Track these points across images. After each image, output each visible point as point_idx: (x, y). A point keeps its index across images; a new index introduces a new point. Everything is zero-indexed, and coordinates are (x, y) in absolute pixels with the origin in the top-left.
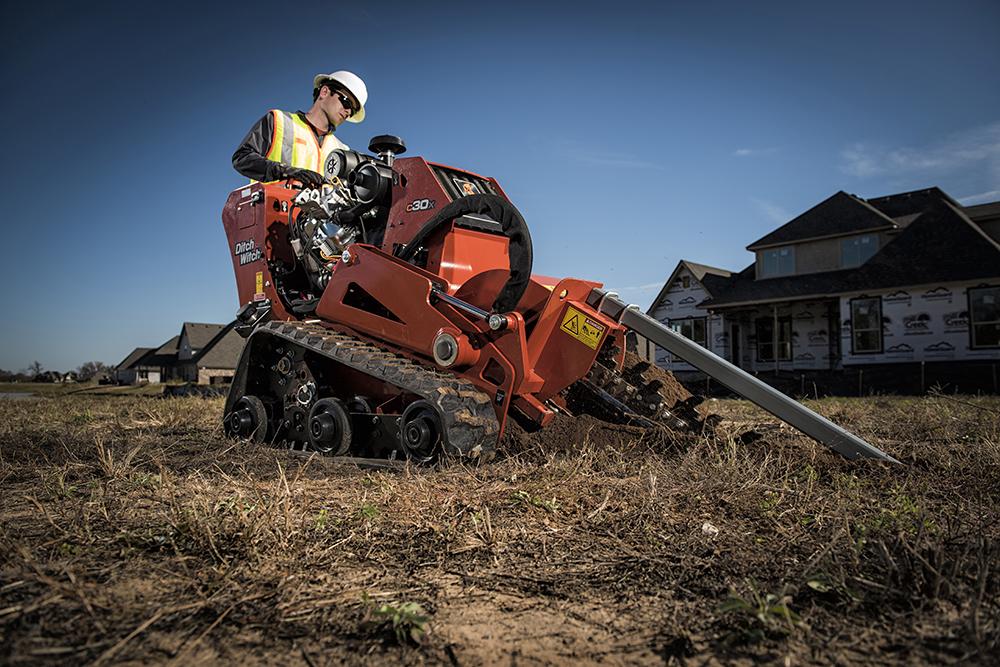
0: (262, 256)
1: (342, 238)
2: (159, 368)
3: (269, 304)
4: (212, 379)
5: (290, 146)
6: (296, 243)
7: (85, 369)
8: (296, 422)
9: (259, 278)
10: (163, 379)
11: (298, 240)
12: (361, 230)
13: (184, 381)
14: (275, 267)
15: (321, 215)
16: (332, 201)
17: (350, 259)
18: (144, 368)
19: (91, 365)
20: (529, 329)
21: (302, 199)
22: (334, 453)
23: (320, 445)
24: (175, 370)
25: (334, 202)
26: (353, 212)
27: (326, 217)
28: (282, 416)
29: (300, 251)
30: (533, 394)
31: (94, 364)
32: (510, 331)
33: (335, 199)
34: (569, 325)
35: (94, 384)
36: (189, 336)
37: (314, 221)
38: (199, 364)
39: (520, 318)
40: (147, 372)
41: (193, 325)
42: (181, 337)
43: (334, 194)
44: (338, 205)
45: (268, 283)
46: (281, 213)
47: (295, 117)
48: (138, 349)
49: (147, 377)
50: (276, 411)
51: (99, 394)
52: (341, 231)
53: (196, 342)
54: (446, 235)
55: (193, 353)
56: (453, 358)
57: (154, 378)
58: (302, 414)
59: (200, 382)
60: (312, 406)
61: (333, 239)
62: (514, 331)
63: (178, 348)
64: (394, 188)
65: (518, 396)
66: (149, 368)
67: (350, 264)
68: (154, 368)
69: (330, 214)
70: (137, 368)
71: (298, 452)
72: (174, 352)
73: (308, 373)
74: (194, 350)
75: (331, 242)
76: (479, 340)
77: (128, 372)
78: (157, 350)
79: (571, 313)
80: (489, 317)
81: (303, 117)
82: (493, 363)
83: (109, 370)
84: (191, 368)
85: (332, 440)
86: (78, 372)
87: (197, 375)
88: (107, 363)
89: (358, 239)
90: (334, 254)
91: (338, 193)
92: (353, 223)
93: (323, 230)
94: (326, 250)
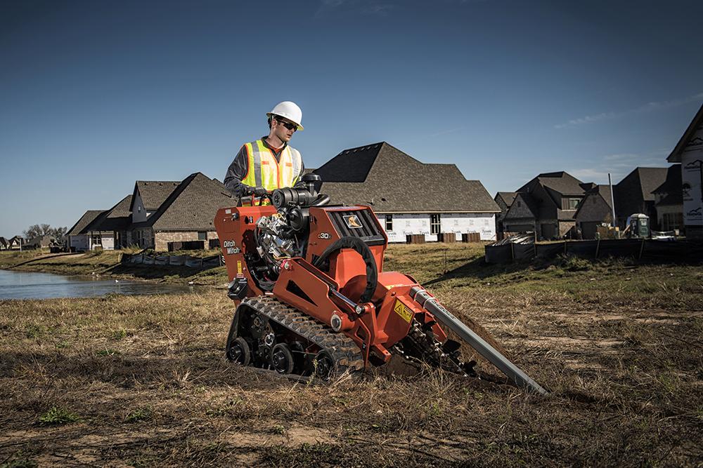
0: (240, 251)
1: (285, 246)
2: (112, 232)
3: (246, 281)
4: (171, 246)
6: (260, 249)
7: (31, 233)
8: (266, 354)
9: (239, 264)
10: (117, 246)
11: (261, 247)
12: (296, 241)
13: (140, 248)
14: (248, 257)
15: (272, 233)
16: (279, 225)
17: (289, 267)
18: (98, 233)
19: (37, 228)
20: (377, 311)
21: (261, 223)
22: (286, 372)
23: (278, 368)
24: (129, 234)
26: (290, 233)
27: (275, 235)
28: (258, 349)
29: (262, 253)
30: (382, 344)
31: (41, 228)
32: (368, 313)
33: (280, 223)
34: (398, 309)
35: (44, 251)
36: (142, 196)
37: (269, 236)
38: (155, 227)
39: (372, 306)
40: (100, 237)
41: (145, 183)
42: (134, 196)
43: (279, 220)
44: (282, 227)
45: (244, 269)
46: (249, 224)
48: (88, 211)
49: (100, 242)
50: (254, 346)
51: (53, 264)
52: (284, 243)
53: (150, 202)
54: (337, 255)
55: (148, 214)
56: (340, 327)
57: (108, 243)
58: (269, 349)
59: (157, 249)
60: (273, 347)
61: (280, 248)
62: (369, 313)
63: (131, 210)
64: (311, 224)
65: (374, 346)
66: (102, 233)
67: (289, 270)
68: (107, 233)
69: (277, 232)
70: (89, 233)
71: (265, 370)
72: (127, 214)
73: (270, 328)
74: (148, 211)
75: (278, 249)
76: (353, 316)
77: (81, 237)
78: (107, 212)
79: (398, 303)
80: (356, 306)
82: (361, 328)
83: (58, 233)
84: (147, 231)
85: (285, 365)
86: (24, 237)
87: (153, 240)
88: (54, 226)
89: (294, 246)
90: (281, 256)
91: (281, 219)
92: (291, 237)
93: (274, 242)
94: (276, 254)
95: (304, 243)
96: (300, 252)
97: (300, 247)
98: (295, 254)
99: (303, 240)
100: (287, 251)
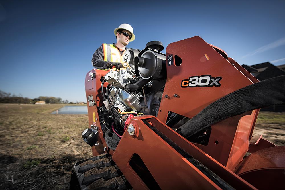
1: (131, 101)
5: (110, 56)
6: (106, 102)
11: (107, 101)
12: (143, 95)
15: (119, 86)
16: (125, 78)
21: (109, 77)
25: (127, 78)
26: (137, 84)
27: (122, 87)
29: (108, 107)
33: (127, 76)
37: (115, 90)
43: (127, 73)
44: (129, 79)
47: (112, 46)
52: (130, 96)
61: (126, 101)
67: (134, 136)
69: (124, 85)
75: (124, 103)
81: (115, 45)
89: (141, 100)
90: (127, 110)
91: (129, 72)
92: (138, 91)
93: (120, 95)
94: (121, 108)
95: (151, 97)
96: (147, 107)
97: (147, 100)
98: (141, 109)
99: (150, 95)
100: (134, 105)
